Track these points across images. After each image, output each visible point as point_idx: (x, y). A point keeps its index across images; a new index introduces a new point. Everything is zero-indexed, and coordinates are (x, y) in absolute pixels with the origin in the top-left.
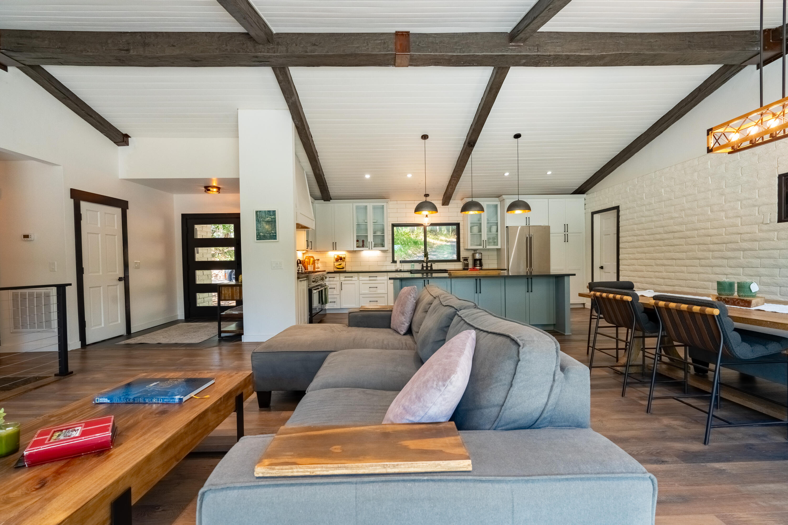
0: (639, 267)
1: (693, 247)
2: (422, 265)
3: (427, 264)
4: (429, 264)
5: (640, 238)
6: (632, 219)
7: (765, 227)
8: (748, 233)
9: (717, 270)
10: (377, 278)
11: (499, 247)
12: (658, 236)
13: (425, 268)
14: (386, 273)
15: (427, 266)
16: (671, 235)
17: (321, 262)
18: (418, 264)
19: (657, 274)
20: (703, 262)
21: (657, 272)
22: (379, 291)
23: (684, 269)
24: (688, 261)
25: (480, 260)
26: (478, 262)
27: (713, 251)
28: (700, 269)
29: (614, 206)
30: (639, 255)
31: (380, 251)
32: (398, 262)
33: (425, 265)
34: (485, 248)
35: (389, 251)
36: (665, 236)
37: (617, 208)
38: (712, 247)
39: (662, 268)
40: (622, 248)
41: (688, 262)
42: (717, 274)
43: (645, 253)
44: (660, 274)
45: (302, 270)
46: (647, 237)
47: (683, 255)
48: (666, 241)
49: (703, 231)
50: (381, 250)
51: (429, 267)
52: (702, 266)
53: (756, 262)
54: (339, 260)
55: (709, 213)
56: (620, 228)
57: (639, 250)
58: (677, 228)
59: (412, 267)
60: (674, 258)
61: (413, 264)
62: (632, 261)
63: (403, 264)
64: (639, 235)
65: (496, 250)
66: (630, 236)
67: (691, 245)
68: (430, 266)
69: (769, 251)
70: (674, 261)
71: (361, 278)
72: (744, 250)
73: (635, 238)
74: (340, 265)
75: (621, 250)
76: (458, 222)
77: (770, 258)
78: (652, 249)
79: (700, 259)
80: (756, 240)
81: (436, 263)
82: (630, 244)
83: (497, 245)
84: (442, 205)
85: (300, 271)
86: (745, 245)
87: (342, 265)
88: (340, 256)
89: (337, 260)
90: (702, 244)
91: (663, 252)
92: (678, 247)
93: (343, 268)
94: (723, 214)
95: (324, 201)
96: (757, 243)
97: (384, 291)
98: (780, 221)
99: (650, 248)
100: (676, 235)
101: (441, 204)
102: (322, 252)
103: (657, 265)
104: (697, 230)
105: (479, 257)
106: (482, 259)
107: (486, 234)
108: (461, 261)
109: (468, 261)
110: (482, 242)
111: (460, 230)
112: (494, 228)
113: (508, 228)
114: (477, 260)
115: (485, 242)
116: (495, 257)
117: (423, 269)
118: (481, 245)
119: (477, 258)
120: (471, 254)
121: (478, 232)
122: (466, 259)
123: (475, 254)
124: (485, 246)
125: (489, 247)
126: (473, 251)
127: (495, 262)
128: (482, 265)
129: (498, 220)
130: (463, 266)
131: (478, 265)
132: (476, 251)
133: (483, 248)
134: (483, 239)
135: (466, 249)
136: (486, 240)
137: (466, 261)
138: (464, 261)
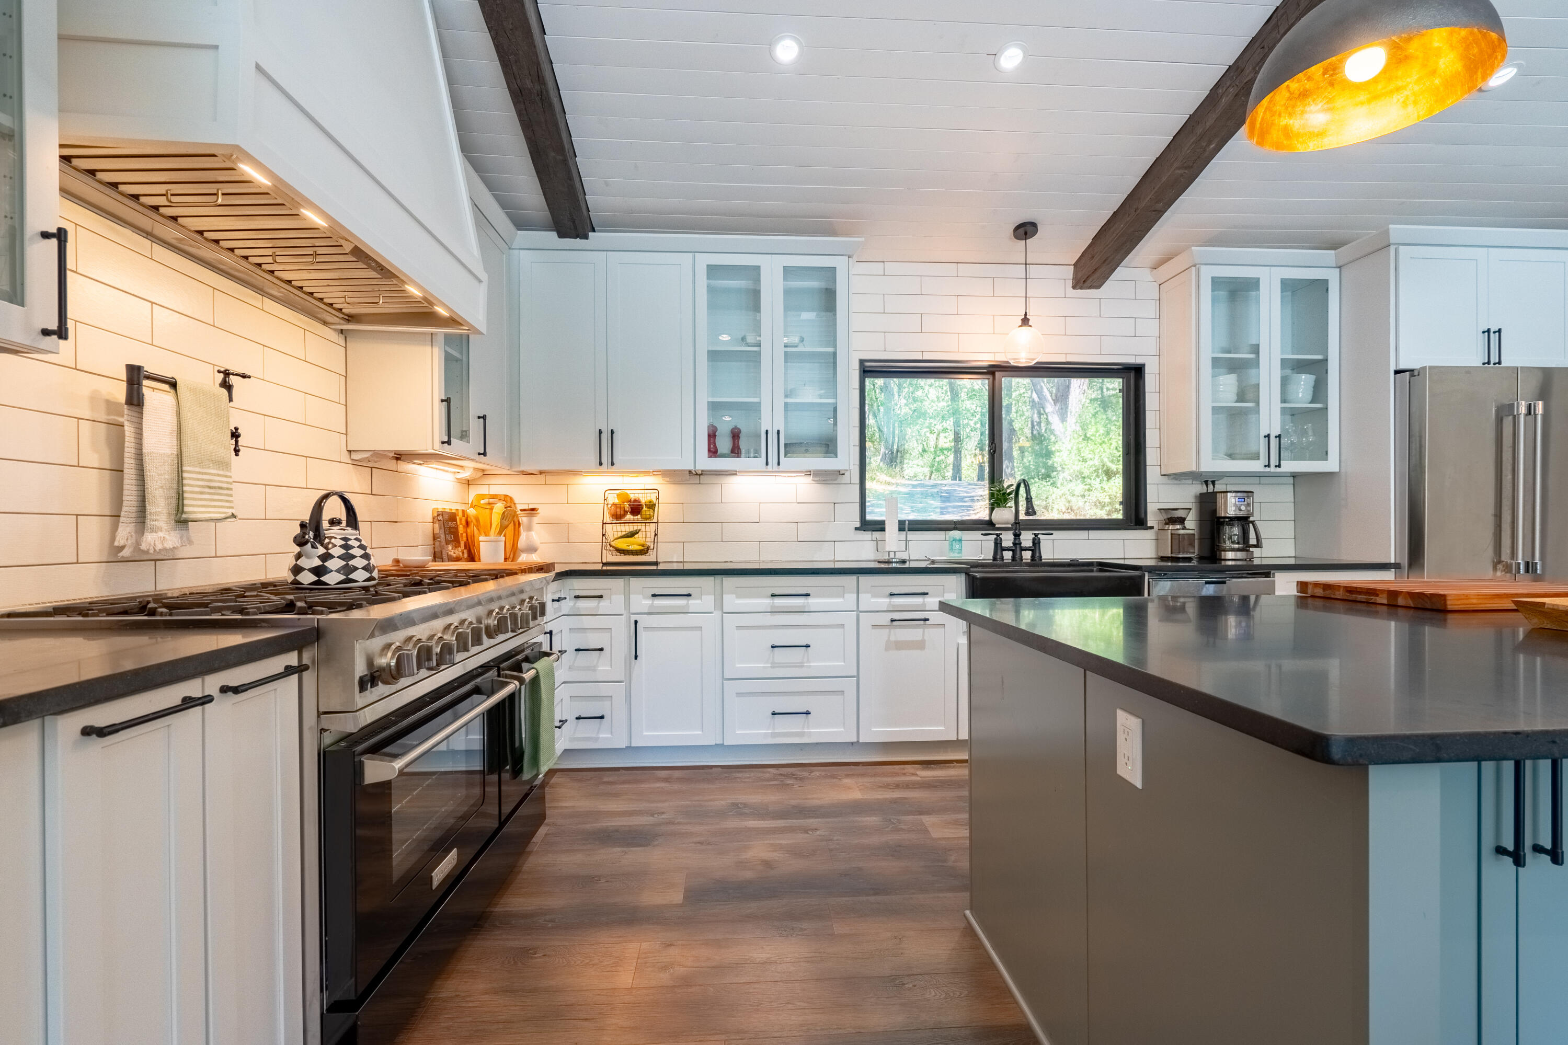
2: (998, 543)
3: (1017, 536)
4: (1027, 538)
10: (810, 600)
11: (1331, 465)
13: (1008, 555)
14: (851, 580)
15: (1016, 548)
17: (550, 523)
18: (977, 535)
22: (817, 663)
25: (1244, 521)
26: (1236, 530)
31: (809, 479)
32: (892, 528)
33: (1008, 539)
34: (1272, 469)
35: (845, 479)
45: (348, 570)
50: (808, 473)
51: (1026, 549)
54: (629, 517)
59: (951, 549)
61: (956, 534)
63: (912, 536)
65: (1291, 480)
68: (1031, 544)
71: (732, 601)
74: (632, 535)
76: (1139, 361)
81: (1057, 534)
83: (1324, 456)
84: (1074, 287)
85: (332, 579)
87: (639, 539)
88: (633, 497)
89: (618, 516)
93: (644, 551)
95: (561, 235)
97: (836, 665)
101: (1070, 283)
102: (549, 479)
105: (1243, 508)
106: (1251, 519)
107: (1277, 406)
108: (1152, 528)
109: (1187, 524)
110: (1263, 442)
111: (1147, 394)
112: (1303, 384)
113: (1412, 376)
114: (1232, 520)
115: (1274, 443)
116: (1288, 511)
117: (1002, 558)
118: (1256, 457)
119: (1231, 512)
120: (1196, 497)
121: (1237, 402)
122: (1173, 519)
123: (1219, 495)
124: (1274, 461)
125: (1289, 466)
126: (1206, 482)
127: (1288, 529)
128: (1258, 545)
129: (1324, 349)
130: (1158, 548)
131: (1233, 542)
132: (1213, 483)
133: (1267, 469)
134: (1264, 432)
135: (1178, 477)
136: (1279, 436)
137: (1178, 527)
138: (1166, 524)
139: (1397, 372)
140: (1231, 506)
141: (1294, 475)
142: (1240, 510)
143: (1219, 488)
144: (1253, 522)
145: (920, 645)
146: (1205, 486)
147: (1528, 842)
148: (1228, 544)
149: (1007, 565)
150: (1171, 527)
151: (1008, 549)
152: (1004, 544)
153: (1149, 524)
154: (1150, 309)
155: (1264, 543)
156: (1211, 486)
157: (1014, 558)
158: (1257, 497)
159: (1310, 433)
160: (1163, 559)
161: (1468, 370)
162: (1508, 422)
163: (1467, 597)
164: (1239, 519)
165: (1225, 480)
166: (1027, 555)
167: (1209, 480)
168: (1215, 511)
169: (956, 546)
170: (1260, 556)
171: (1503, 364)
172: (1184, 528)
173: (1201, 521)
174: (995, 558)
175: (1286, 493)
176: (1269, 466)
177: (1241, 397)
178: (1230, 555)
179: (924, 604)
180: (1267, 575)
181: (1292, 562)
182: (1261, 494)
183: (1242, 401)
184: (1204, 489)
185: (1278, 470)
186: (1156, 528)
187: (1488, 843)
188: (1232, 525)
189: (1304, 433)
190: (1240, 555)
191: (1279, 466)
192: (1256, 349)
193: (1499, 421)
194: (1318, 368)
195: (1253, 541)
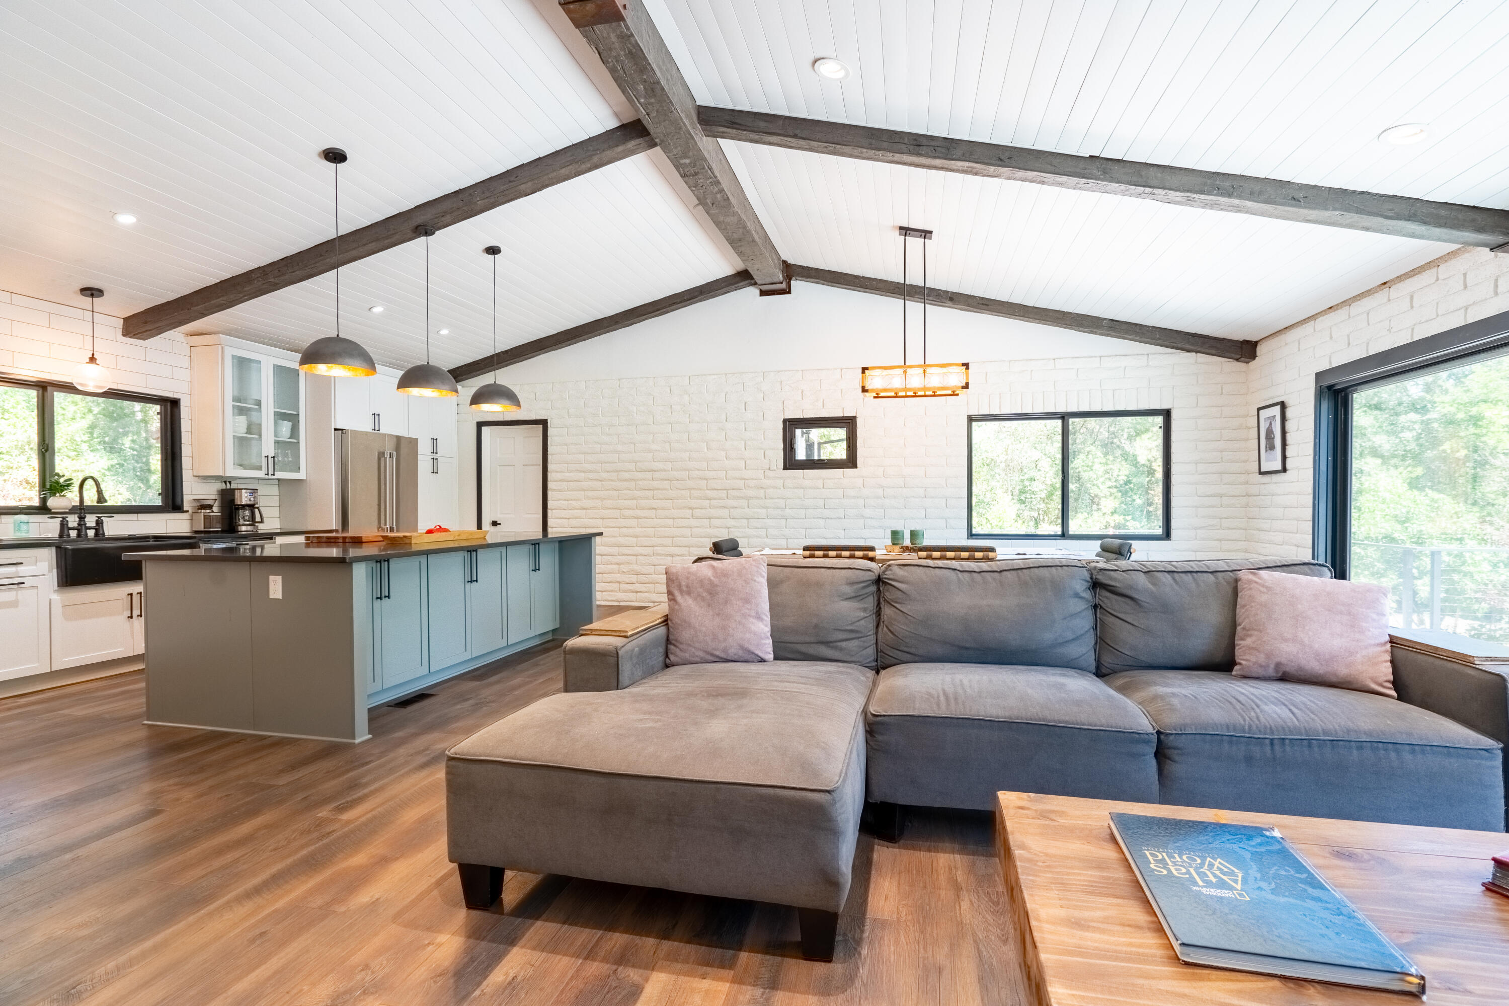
0: (590, 520)
1: (682, 492)
2: (64, 525)
3: (82, 518)
4: (91, 520)
5: (591, 475)
6: (576, 444)
7: (771, 474)
8: (753, 479)
9: (715, 522)
11: (301, 475)
12: (626, 475)
13: (73, 534)
15: (81, 527)
16: (649, 475)
18: (43, 518)
19: (624, 530)
20: (697, 513)
21: (625, 527)
23: (670, 522)
24: (676, 511)
25: (252, 507)
26: (247, 513)
27: (710, 499)
28: (694, 522)
29: (533, 417)
30: (590, 501)
33: (73, 521)
34: (270, 477)
36: (639, 475)
37: (544, 423)
38: (710, 493)
39: (633, 522)
40: (554, 490)
41: (675, 513)
42: (718, 527)
43: (602, 499)
44: (631, 530)
46: (605, 475)
47: (669, 504)
48: (640, 483)
49: (697, 472)
51: (90, 528)
52: (696, 518)
53: (763, 512)
55: (705, 450)
56: (549, 457)
57: (590, 494)
58: (660, 466)
59: (18, 530)
60: (655, 506)
62: (576, 511)
64: (591, 471)
65: (277, 482)
66: (569, 471)
67: (680, 490)
68: (94, 524)
69: (777, 501)
70: (654, 511)
72: (749, 499)
73: (582, 474)
75: (550, 494)
76: (176, 396)
77: (777, 508)
78: (615, 493)
79: (693, 509)
80: (762, 488)
81: (117, 517)
82: (571, 484)
83: (298, 470)
84: (124, 335)
86: (751, 493)
90: (696, 489)
91: (634, 498)
92: (660, 491)
94: (723, 453)
96: (763, 491)
98: (785, 468)
99: (611, 492)
100: (657, 475)
101: (120, 331)
103: (625, 517)
104: (688, 470)
105: (252, 499)
106: (256, 506)
107: (272, 439)
108: (187, 511)
109: (215, 509)
110: (264, 460)
111: (182, 420)
112: (286, 427)
113: (342, 433)
114: (244, 507)
115: (271, 461)
116: (276, 501)
117: (69, 536)
118: (260, 468)
119: (245, 501)
120: (218, 491)
121: (246, 433)
122: (203, 506)
123: (236, 491)
124: (271, 472)
125: (279, 475)
126: (225, 482)
127: (276, 512)
128: (262, 522)
129: (297, 409)
130: (192, 526)
131: (245, 521)
132: (230, 482)
133: (267, 476)
134: (264, 454)
135: (206, 478)
136: (274, 457)
137: (208, 511)
138: (199, 509)
139: (336, 429)
140: (244, 498)
141: (279, 480)
142: (250, 500)
143: (234, 486)
144: (258, 508)
145: (14, 604)
146: (224, 484)
147: (383, 595)
148: (242, 521)
149: (73, 541)
150: (203, 511)
151: (73, 529)
152: (70, 525)
153: (185, 509)
154: (185, 363)
155: (265, 520)
156: (228, 484)
157: (79, 535)
158: (260, 492)
159: (290, 455)
160: (196, 532)
161: (366, 433)
162: (382, 459)
163: (368, 537)
164: (249, 506)
165: (238, 481)
166: (91, 533)
167: (227, 481)
168: (233, 501)
169: (23, 527)
170: (262, 528)
171: (381, 431)
172: (213, 512)
173: (223, 507)
174: (61, 536)
175: (275, 490)
176: (268, 474)
177: (249, 431)
178: (244, 528)
179: (17, 572)
180: (271, 539)
181: (279, 531)
182: (262, 490)
183: (251, 433)
184: (224, 486)
185: (273, 477)
186: (190, 512)
187: (375, 597)
188: (245, 510)
189: (286, 455)
190: (249, 528)
191: (274, 475)
192: (259, 403)
193: (379, 459)
194: (294, 419)
195: (258, 519)
